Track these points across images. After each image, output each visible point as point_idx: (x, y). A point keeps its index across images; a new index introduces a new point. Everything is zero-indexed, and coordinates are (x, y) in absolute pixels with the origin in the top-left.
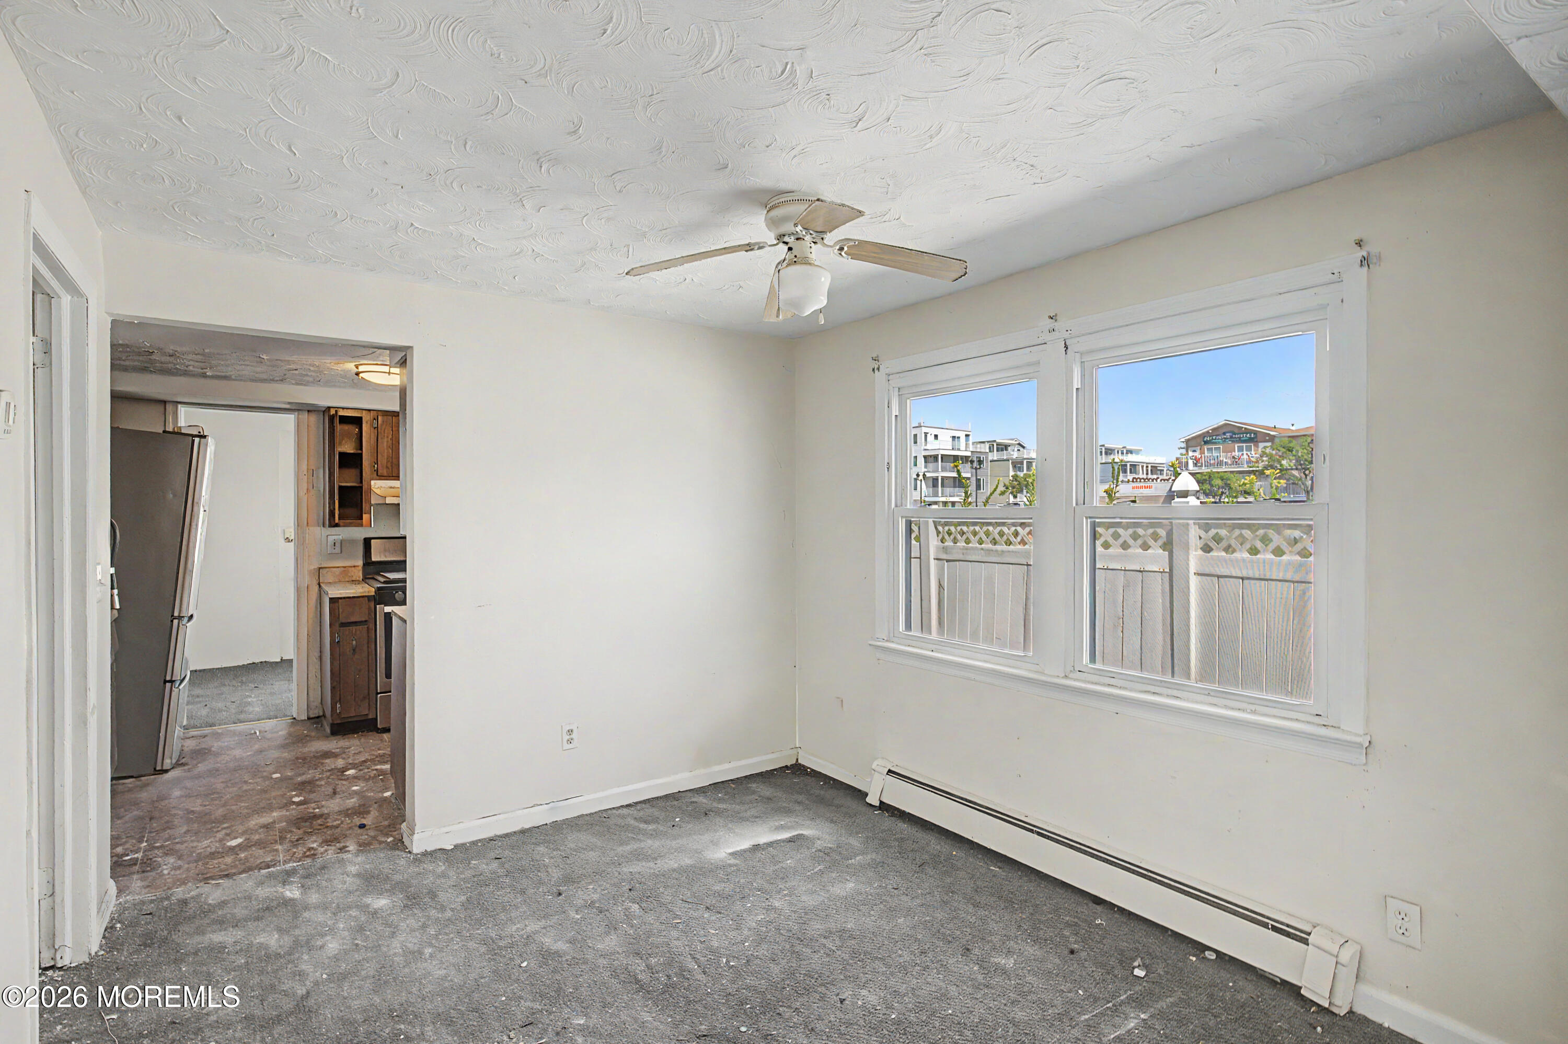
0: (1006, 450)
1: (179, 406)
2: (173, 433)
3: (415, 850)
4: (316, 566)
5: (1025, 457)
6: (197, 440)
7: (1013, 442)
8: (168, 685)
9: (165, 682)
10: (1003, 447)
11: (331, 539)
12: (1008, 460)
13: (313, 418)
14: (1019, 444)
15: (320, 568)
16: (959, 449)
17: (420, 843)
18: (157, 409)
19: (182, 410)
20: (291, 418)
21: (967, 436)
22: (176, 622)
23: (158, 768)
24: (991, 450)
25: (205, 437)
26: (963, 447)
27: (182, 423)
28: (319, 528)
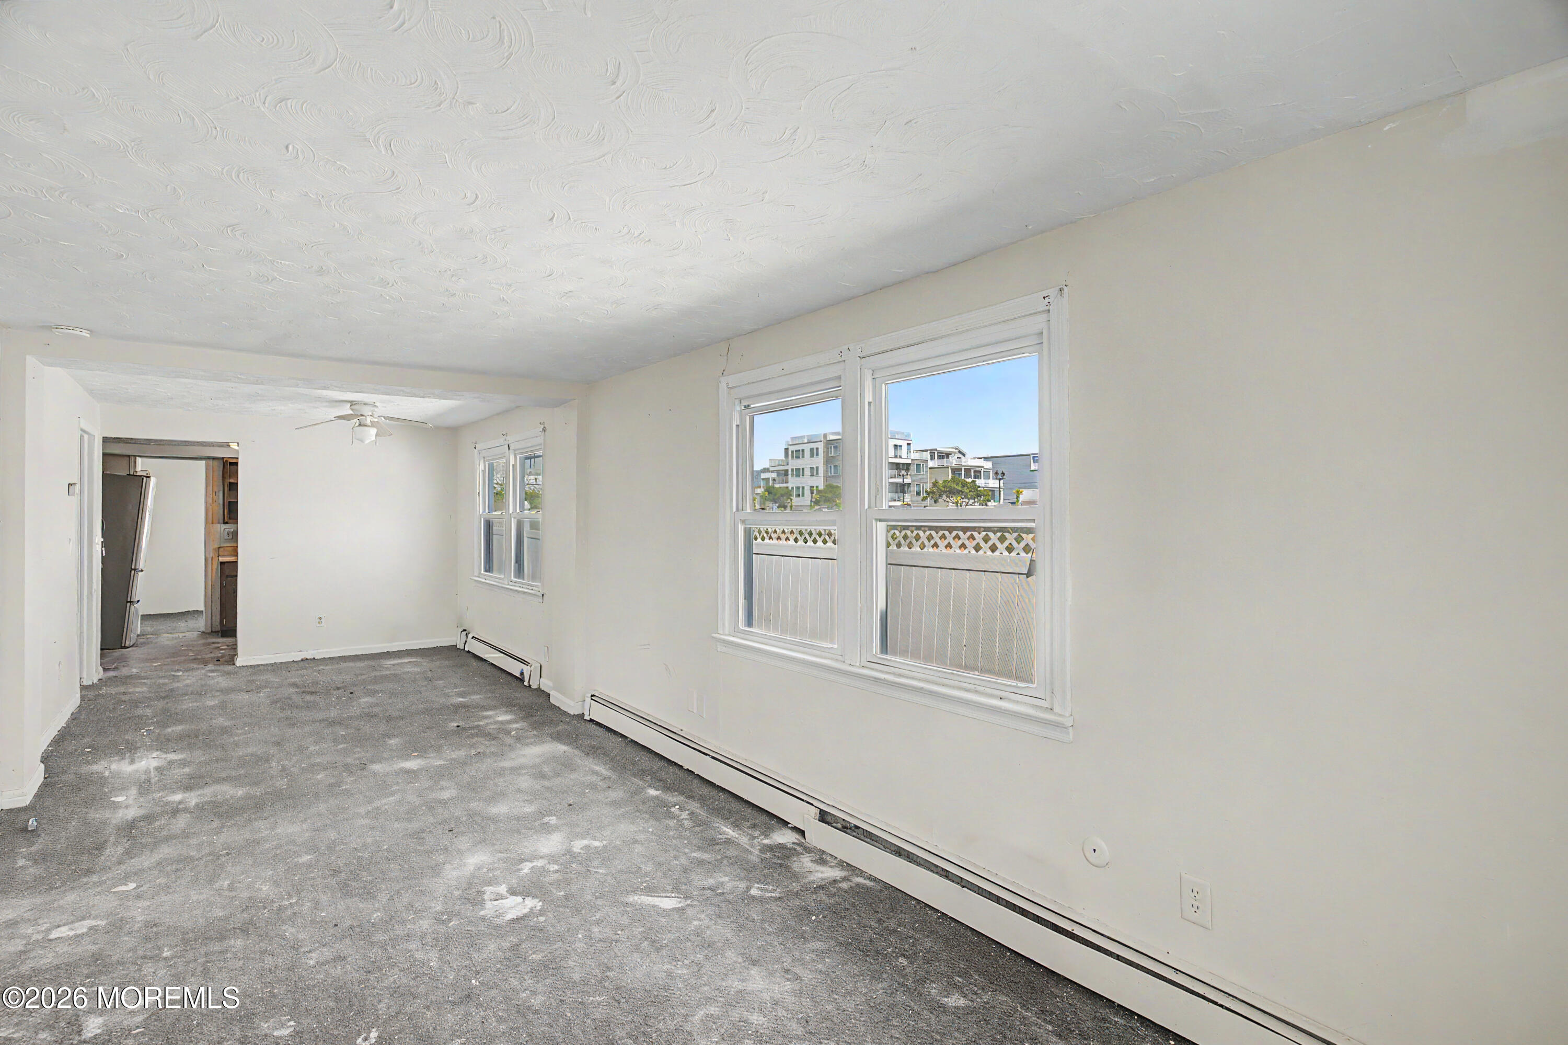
0: (948, 457)
1: (137, 458)
2: (133, 475)
3: (238, 665)
4: (217, 546)
5: (963, 464)
6: (145, 479)
7: (954, 450)
8: (129, 604)
9: (127, 602)
10: (944, 455)
11: (226, 530)
12: (948, 468)
13: (216, 463)
14: (960, 452)
15: (219, 548)
16: (900, 457)
17: (239, 662)
18: (126, 460)
19: (139, 460)
20: (203, 462)
21: (909, 444)
22: (133, 572)
23: (123, 645)
24: (932, 458)
25: (149, 477)
26: (904, 454)
27: (139, 468)
28: (219, 525)
